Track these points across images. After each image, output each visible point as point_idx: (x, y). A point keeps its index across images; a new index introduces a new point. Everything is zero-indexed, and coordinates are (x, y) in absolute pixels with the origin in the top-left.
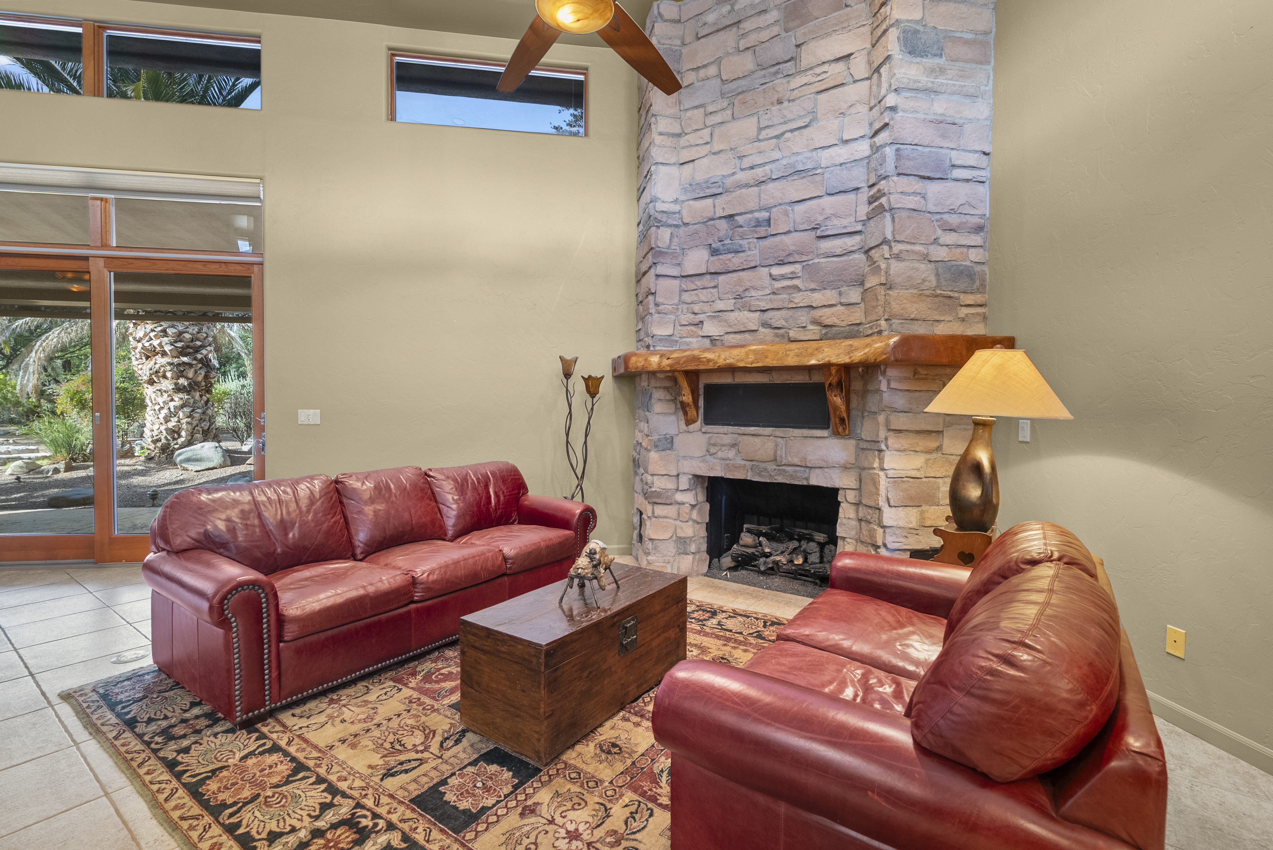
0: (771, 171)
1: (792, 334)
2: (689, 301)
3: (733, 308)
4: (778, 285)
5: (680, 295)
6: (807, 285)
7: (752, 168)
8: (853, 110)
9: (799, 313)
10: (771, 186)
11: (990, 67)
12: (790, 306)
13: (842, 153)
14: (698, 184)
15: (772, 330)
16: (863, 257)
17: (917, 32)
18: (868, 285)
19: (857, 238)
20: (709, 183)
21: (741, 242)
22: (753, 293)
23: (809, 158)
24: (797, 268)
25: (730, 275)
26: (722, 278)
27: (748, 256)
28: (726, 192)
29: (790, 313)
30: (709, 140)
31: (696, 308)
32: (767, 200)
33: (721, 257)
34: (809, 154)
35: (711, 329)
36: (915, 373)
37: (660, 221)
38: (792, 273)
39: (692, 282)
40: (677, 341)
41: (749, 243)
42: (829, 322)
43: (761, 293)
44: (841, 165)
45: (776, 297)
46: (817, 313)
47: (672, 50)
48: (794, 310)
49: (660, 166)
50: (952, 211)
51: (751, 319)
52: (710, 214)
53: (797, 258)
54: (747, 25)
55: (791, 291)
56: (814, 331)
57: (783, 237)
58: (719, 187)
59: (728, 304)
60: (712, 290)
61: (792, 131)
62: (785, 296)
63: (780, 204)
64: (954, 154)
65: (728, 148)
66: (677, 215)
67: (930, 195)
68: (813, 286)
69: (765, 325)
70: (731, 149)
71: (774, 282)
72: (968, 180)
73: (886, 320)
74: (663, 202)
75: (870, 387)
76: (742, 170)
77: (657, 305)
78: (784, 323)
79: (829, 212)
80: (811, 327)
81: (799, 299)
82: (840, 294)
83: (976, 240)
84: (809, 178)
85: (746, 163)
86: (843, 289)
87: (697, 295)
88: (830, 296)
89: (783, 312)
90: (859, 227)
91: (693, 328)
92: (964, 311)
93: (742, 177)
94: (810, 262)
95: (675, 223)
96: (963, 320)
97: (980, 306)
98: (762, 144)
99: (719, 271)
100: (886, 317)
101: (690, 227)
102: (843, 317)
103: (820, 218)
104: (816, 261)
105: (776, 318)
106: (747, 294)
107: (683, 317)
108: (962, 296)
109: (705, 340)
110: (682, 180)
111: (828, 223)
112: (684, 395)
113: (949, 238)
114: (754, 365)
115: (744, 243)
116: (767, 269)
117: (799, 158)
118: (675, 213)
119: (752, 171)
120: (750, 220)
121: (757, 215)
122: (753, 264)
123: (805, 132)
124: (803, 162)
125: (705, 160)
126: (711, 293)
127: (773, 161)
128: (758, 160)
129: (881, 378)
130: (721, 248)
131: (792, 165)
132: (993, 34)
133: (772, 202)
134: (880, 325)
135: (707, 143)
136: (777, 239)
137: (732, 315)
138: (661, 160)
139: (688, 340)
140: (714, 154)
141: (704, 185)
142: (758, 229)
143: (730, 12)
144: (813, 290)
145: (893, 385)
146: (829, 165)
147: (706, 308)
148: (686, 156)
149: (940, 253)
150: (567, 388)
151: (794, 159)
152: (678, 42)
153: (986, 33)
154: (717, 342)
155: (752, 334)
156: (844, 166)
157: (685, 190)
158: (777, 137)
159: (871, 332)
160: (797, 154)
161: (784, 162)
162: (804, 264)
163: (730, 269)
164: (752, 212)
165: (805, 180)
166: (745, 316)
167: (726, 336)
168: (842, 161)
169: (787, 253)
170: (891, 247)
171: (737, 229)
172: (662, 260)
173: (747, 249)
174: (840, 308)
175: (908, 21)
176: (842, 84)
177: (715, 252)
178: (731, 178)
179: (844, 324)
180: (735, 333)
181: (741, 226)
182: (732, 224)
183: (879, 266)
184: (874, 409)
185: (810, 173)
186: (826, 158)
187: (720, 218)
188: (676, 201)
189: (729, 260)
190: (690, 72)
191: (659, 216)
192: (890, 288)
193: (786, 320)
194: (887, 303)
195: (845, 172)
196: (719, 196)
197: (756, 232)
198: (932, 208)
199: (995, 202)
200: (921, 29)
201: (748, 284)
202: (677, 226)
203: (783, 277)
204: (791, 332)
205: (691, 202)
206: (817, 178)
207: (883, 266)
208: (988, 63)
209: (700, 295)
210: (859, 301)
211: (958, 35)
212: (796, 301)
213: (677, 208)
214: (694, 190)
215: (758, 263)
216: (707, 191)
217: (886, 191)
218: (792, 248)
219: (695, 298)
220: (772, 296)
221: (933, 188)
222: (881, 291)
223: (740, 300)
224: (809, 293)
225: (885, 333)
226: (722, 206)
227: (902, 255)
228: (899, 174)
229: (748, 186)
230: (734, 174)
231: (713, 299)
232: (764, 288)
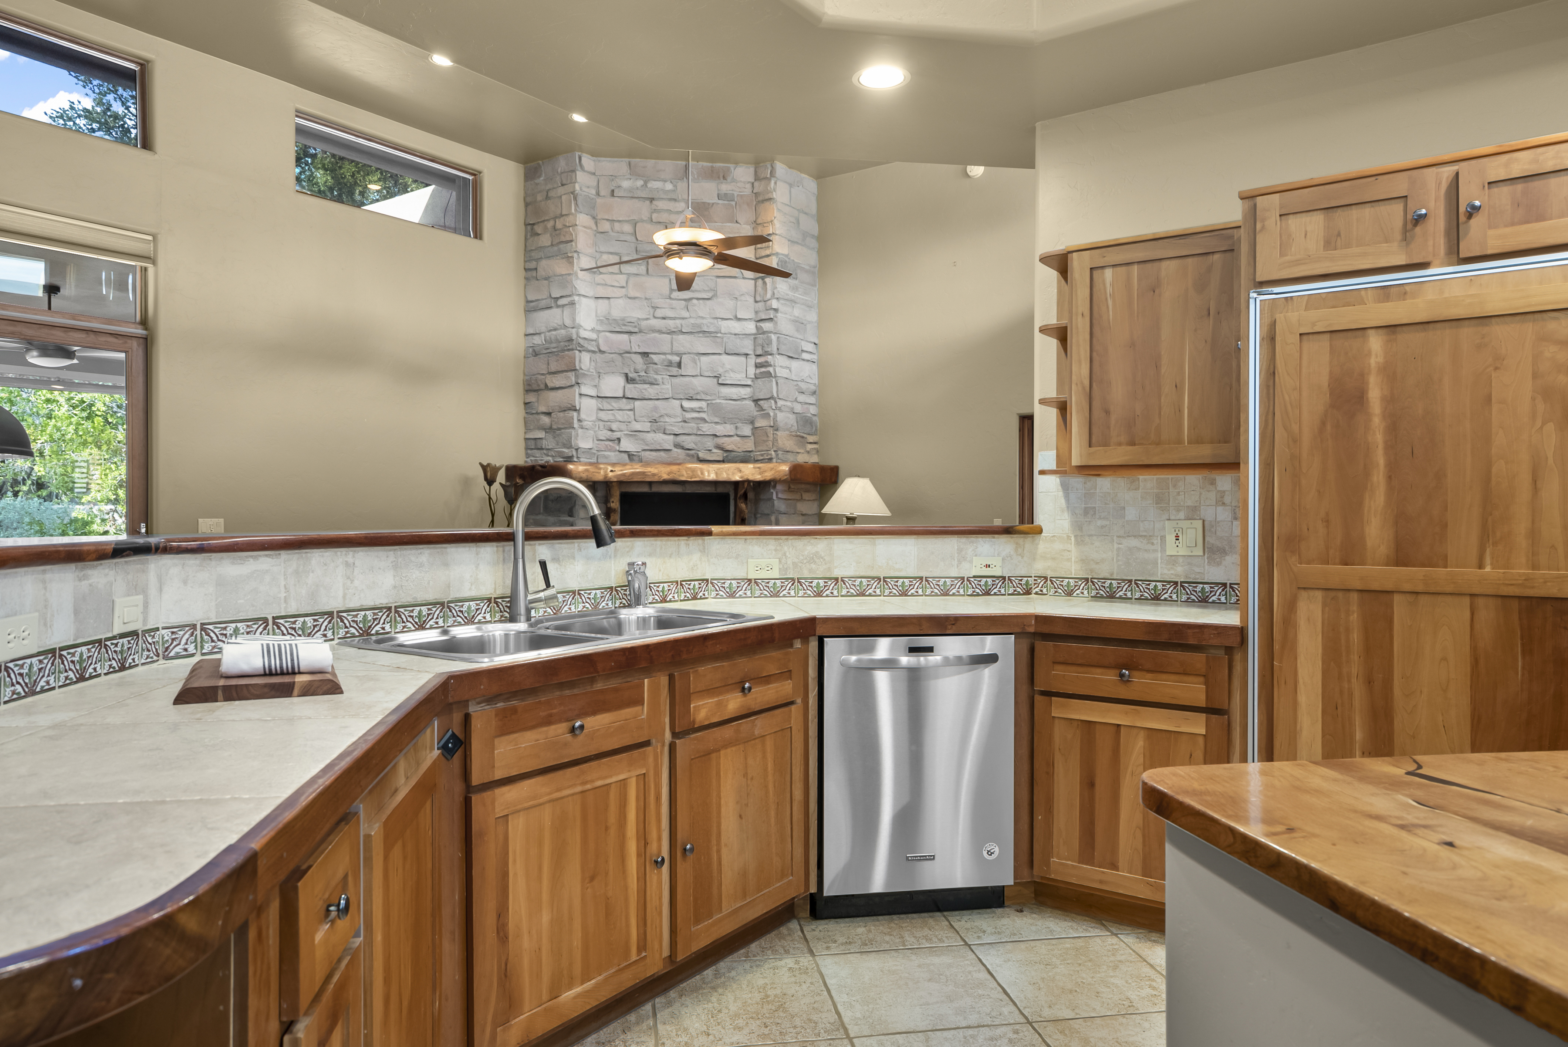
0: (682, 325)
1: (701, 455)
2: (606, 419)
3: (649, 430)
4: (689, 415)
5: (597, 413)
6: (712, 419)
7: (664, 318)
8: (743, 298)
9: (706, 439)
10: (681, 337)
11: (816, 289)
12: (699, 433)
13: (736, 327)
14: (615, 320)
15: (683, 451)
16: (752, 404)
17: (786, 262)
18: (757, 425)
19: (748, 390)
20: (624, 321)
21: (656, 376)
22: (667, 419)
23: (712, 324)
24: (703, 404)
25: (645, 402)
26: (637, 403)
27: (662, 389)
28: (640, 332)
29: (699, 438)
30: (625, 285)
31: (614, 426)
32: (677, 348)
33: (637, 385)
34: (712, 321)
35: (627, 445)
36: (789, 488)
37: (582, 346)
38: (700, 408)
39: (609, 403)
40: (595, 454)
41: (663, 378)
42: (729, 448)
43: (673, 420)
44: (735, 334)
45: (686, 424)
46: (720, 441)
47: (589, 198)
48: (701, 437)
49: (582, 298)
50: (803, 381)
51: (667, 441)
52: (628, 349)
53: (703, 397)
54: (661, 205)
55: (699, 421)
56: (718, 454)
57: (691, 378)
58: (635, 327)
59: (647, 426)
60: (628, 412)
61: (698, 299)
62: (693, 425)
63: (689, 353)
64: (803, 343)
65: (643, 297)
66: (594, 343)
67: (793, 369)
68: (717, 420)
69: (677, 446)
70: (646, 299)
71: (684, 413)
72: (808, 361)
73: (775, 451)
74: (585, 330)
75: (762, 497)
76: (655, 317)
77: (579, 421)
78: (694, 446)
79: (728, 367)
80: (715, 451)
81: (706, 428)
82: (736, 428)
83: (812, 400)
84: (711, 338)
85: (659, 313)
86: (739, 425)
87: (614, 415)
88: (728, 429)
89: (693, 437)
90: (749, 383)
91: (610, 443)
92: (810, 447)
93: (654, 322)
94: (714, 402)
95: (593, 349)
96: (808, 452)
97: (815, 443)
98: (673, 301)
99: (636, 397)
100: (775, 449)
101: (606, 354)
102: (739, 445)
103: (721, 371)
104: (718, 401)
105: (688, 442)
106: (662, 419)
107: (600, 433)
108: (808, 437)
109: (623, 454)
110: (599, 312)
111: (727, 375)
112: (613, 502)
113: (801, 398)
114: (693, 480)
115: (659, 377)
116: (678, 402)
117: (705, 321)
118: (592, 340)
119: (664, 321)
120: (664, 360)
121: (669, 357)
122: (667, 396)
123: (708, 302)
124: (708, 325)
125: (621, 301)
126: (627, 415)
127: (683, 318)
128: (670, 314)
129: (772, 490)
130: (638, 378)
131: (699, 326)
132: (817, 268)
133: (682, 350)
134: (771, 454)
135: (623, 287)
136: (687, 379)
137: (649, 435)
138: (582, 293)
139: (606, 453)
140: (630, 298)
141: (621, 322)
142: (670, 368)
143: (642, 186)
144: (716, 423)
145: (780, 496)
146: (726, 332)
147: (623, 427)
148: (601, 291)
149: (798, 408)
150: (489, 495)
151: (699, 321)
152: (594, 192)
153: (815, 267)
154: (634, 457)
155: (667, 452)
156: (737, 336)
157: (600, 322)
158: (685, 300)
159: (762, 458)
160: (702, 318)
161: (692, 321)
162: (709, 402)
163: (646, 397)
164: (664, 354)
165: (708, 339)
166: (660, 437)
167: (643, 452)
168: (737, 332)
169: (696, 392)
170: (776, 402)
171: (652, 365)
172: (585, 382)
173: (661, 383)
174: (736, 438)
175: (782, 254)
176: (735, 277)
177: (629, 380)
178: (645, 322)
179: (740, 450)
180: (651, 450)
181: (656, 364)
182: (647, 360)
183: (768, 414)
184: (766, 512)
185: (712, 335)
186: (726, 326)
187: (636, 353)
188: (593, 330)
189: (645, 389)
190: (605, 221)
191: (582, 342)
192: (777, 430)
193: (696, 444)
194: (775, 440)
195: (738, 340)
196: (634, 334)
197: (669, 371)
198: (794, 378)
199: (821, 376)
200: (787, 260)
201: (663, 412)
202: (594, 352)
203: (693, 410)
204: (699, 453)
205: (608, 334)
206: (719, 340)
207: (772, 414)
208: (816, 286)
209: (617, 415)
210: (750, 435)
211: (803, 266)
212: (704, 430)
213: (594, 336)
214: (610, 324)
215: (671, 396)
216: (623, 327)
217: (772, 363)
218: (700, 389)
219: (612, 418)
220: (683, 423)
221: (795, 364)
222: (770, 431)
223: (655, 424)
224: (713, 425)
225: (774, 460)
226: (637, 343)
227: (782, 408)
228: (779, 354)
229: (660, 332)
230: (647, 319)
231: (630, 420)
232: (676, 416)
